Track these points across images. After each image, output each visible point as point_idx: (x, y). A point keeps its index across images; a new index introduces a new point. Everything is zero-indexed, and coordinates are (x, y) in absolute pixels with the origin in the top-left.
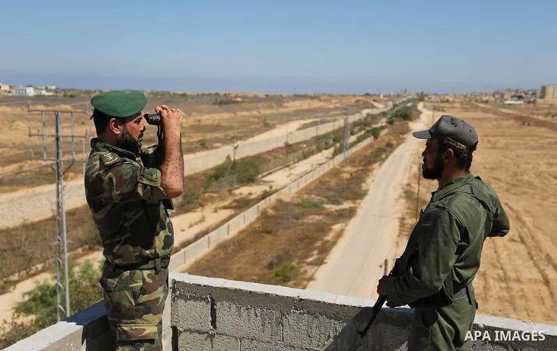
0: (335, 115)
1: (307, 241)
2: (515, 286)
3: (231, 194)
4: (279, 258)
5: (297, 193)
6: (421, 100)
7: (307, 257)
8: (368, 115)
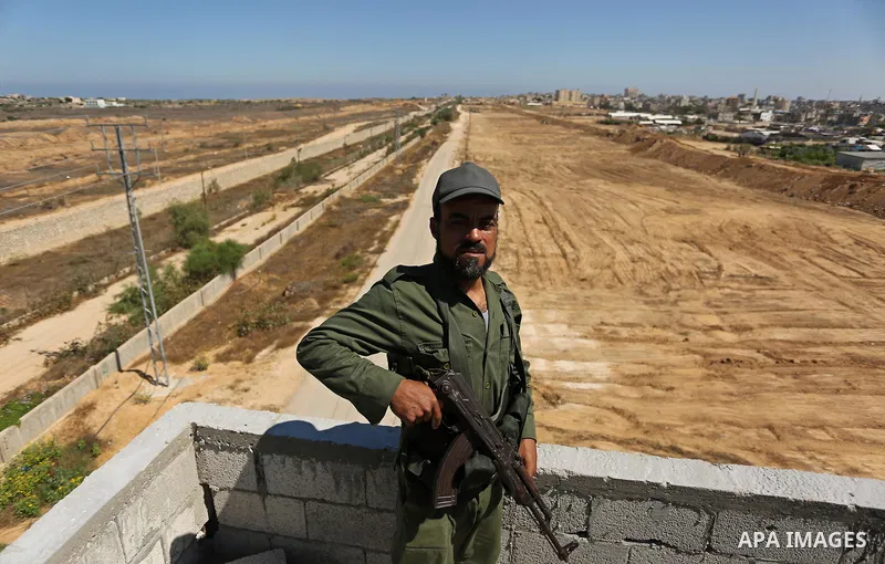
0: (386, 118)
1: (368, 232)
2: (541, 260)
3: (298, 193)
4: (345, 249)
5: (357, 189)
6: (460, 103)
7: (369, 247)
8: (415, 116)
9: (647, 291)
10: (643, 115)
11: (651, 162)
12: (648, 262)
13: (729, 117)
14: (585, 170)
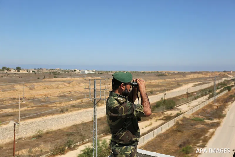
0: (210, 80)
1: (197, 136)
3: (163, 114)
4: (184, 143)
5: (193, 114)
7: (197, 143)
8: (225, 80)
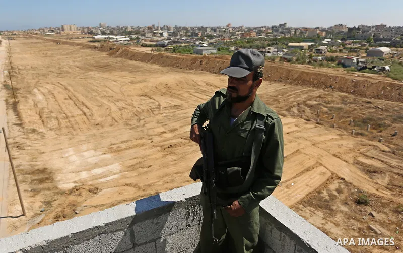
2: (72, 119)
9: (130, 123)
10: (111, 36)
11: (119, 59)
12: (127, 109)
13: (150, 35)
14: (87, 68)
